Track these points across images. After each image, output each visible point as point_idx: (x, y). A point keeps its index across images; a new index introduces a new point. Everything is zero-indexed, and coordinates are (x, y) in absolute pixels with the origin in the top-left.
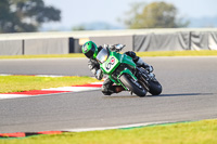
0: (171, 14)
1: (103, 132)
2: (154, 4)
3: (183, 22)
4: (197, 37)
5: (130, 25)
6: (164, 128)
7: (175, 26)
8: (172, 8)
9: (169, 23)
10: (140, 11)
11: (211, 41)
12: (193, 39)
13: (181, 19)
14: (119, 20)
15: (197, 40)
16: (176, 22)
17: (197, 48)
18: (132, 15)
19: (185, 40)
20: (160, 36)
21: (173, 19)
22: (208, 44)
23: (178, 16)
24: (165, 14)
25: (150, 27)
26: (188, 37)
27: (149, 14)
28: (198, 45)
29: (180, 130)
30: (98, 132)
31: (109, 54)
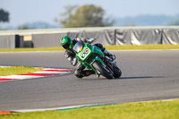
0: (99, 15)
1: (43, 113)
2: (85, 7)
3: (110, 22)
4: (121, 34)
5: (65, 24)
6: (94, 109)
7: (102, 26)
8: (100, 10)
9: (98, 22)
10: (73, 13)
11: (133, 37)
12: (117, 35)
13: (107, 19)
14: (56, 20)
15: (121, 37)
16: (104, 21)
17: (121, 44)
18: (67, 16)
19: (110, 36)
20: (90, 33)
21: (100, 19)
22: (130, 40)
23: (105, 17)
24: (94, 15)
25: (82, 26)
26: (113, 34)
27: (81, 15)
28: (122, 40)
29: (107, 111)
30: (39, 113)
31: (84, 46)
